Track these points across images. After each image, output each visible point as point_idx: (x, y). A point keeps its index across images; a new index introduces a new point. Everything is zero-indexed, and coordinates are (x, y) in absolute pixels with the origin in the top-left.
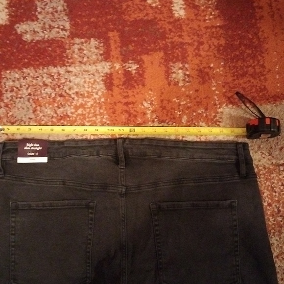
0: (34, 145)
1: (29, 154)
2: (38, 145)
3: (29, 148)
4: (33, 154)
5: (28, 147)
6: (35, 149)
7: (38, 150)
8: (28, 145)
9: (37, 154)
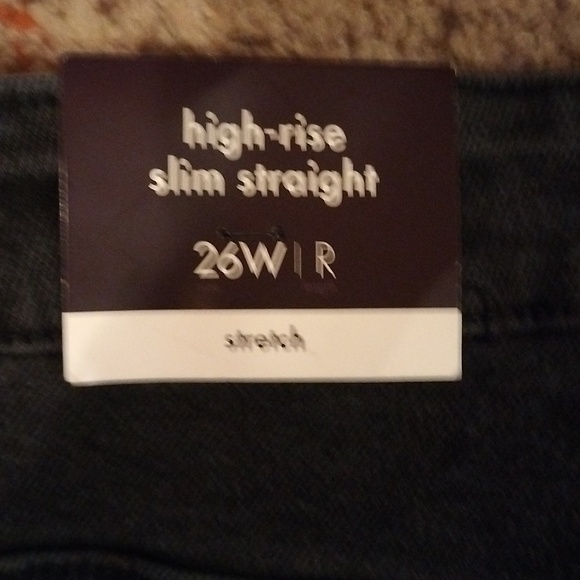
0: (284, 134)
1: (217, 261)
2: (335, 137)
3: (211, 181)
4: (267, 260)
5: (205, 158)
6: (297, 183)
7: (332, 196)
8: (193, 131)
9: (324, 258)
